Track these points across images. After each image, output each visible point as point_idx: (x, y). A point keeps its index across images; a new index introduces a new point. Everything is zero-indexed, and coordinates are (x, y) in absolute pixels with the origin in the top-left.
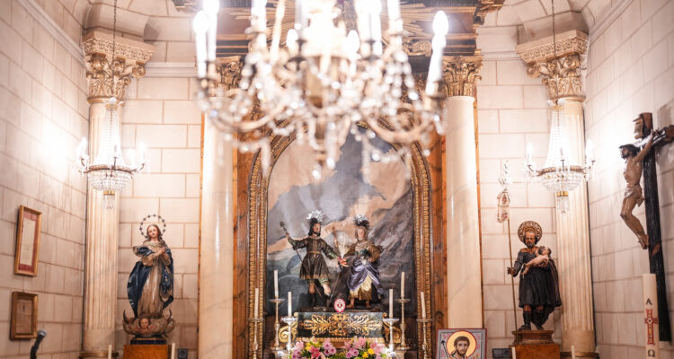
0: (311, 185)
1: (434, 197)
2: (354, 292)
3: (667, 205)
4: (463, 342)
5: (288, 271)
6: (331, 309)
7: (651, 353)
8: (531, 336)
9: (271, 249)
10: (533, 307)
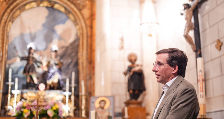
0: (30, 34)
1: (89, 40)
2: (49, 82)
3: (204, 31)
4: (103, 102)
5: (17, 73)
6: (37, 89)
7: (202, 96)
8: (133, 103)
9: (9, 62)
10: (134, 91)
